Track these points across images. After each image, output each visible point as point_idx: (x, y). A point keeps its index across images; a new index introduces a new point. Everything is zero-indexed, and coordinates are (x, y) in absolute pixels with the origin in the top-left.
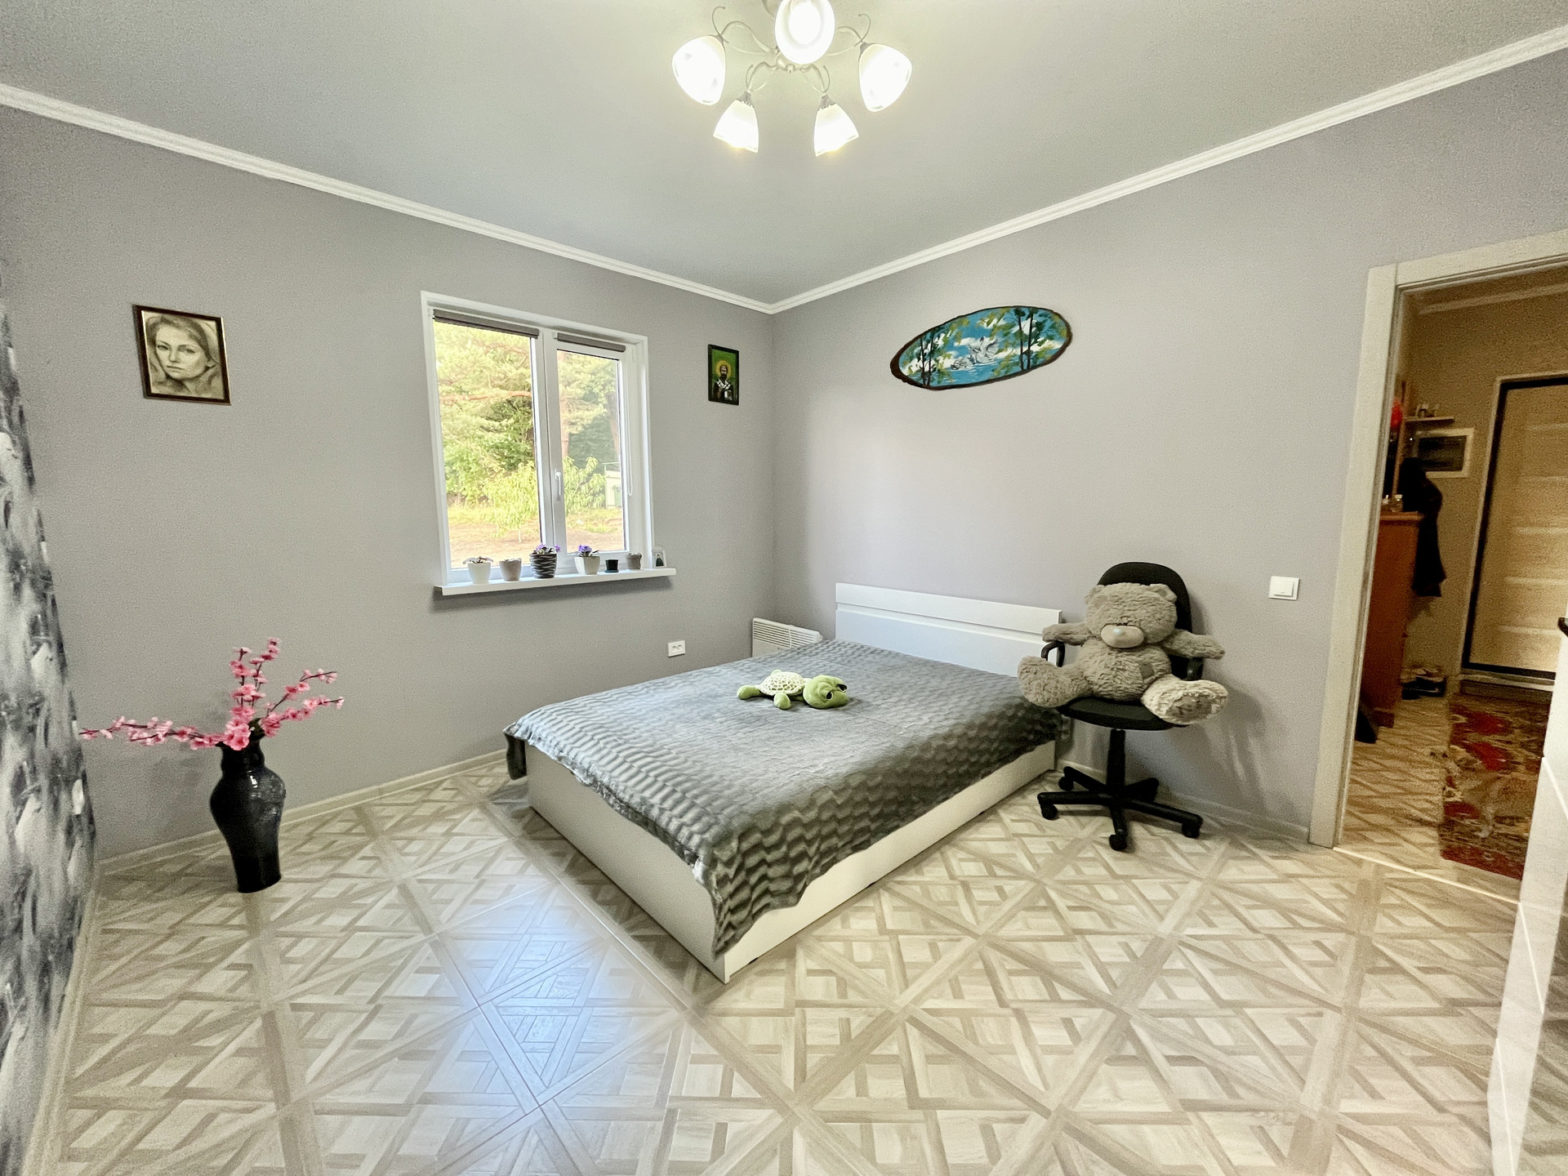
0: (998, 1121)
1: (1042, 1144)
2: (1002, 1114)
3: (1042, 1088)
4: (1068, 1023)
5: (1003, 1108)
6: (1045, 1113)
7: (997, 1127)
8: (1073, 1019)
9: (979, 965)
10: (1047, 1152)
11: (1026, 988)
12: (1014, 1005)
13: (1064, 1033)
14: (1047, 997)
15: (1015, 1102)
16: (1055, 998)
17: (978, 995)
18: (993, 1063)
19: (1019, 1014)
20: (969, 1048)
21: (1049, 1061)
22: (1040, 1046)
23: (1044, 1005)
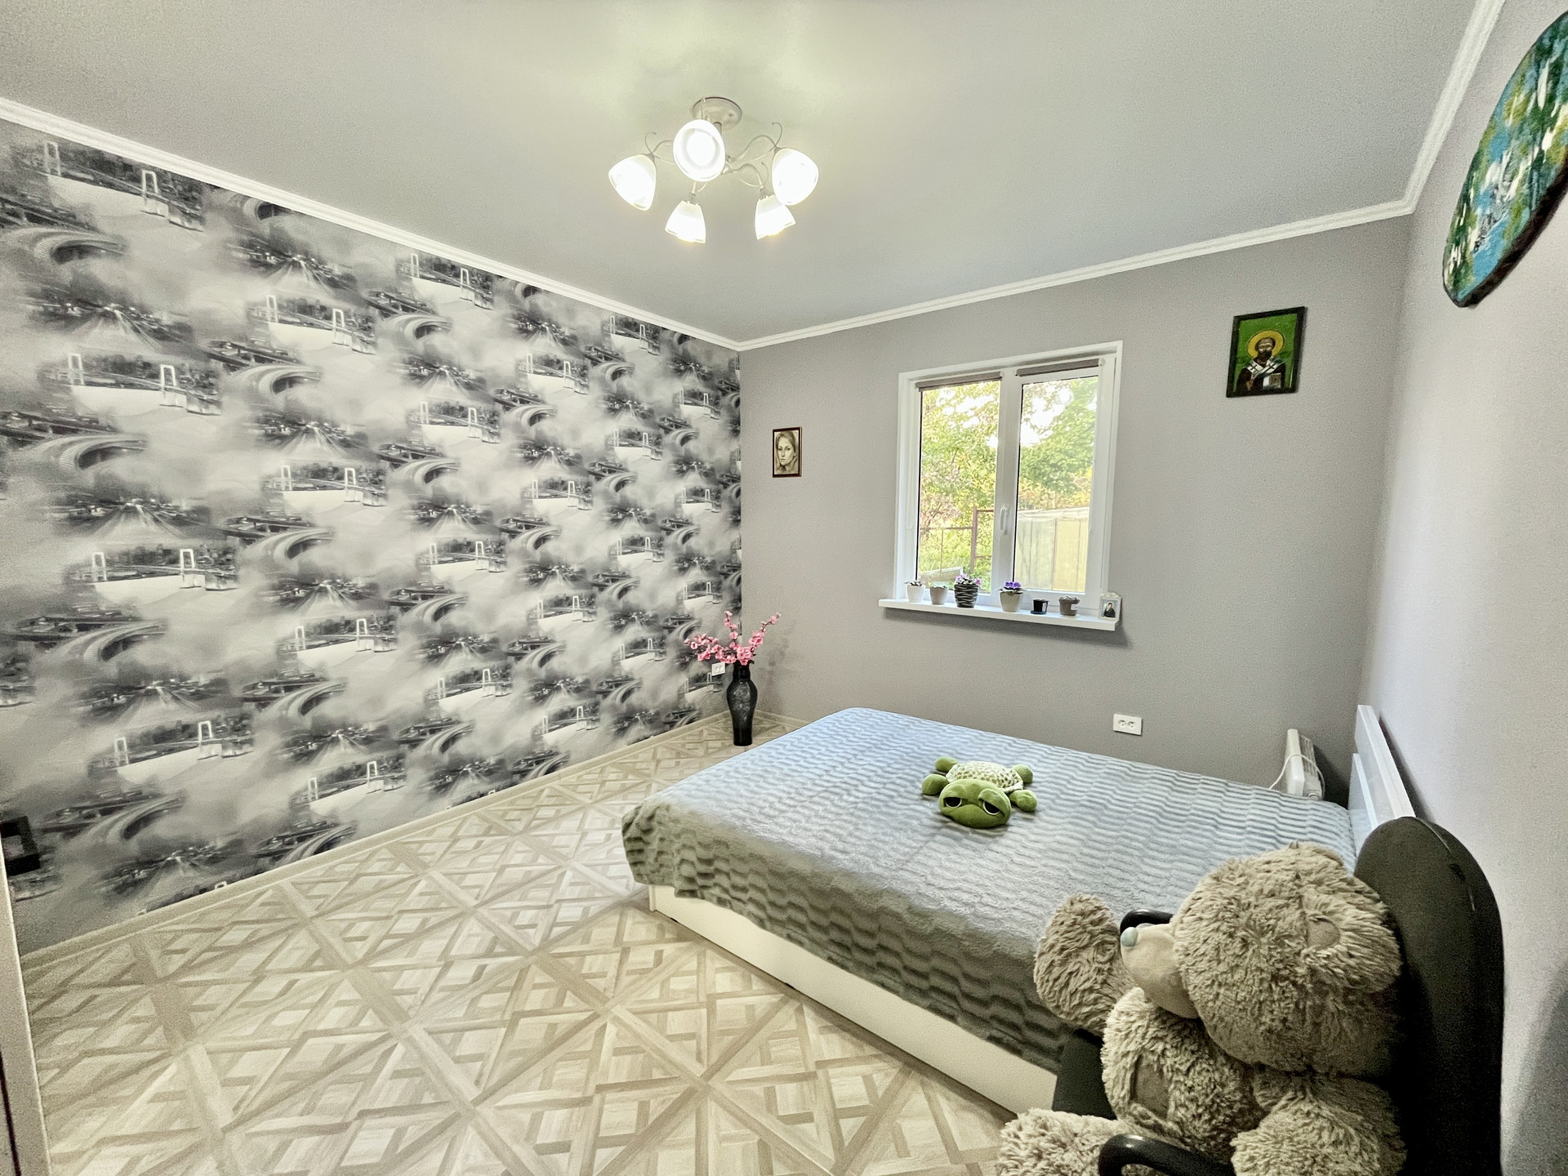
0: (483, 1066)
1: (453, 1093)
2: (487, 1070)
3: (500, 1104)
4: (564, 1147)
5: (492, 1070)
6: (478, 1101)
7: (478, 1065)
8: (568, 1154)
9: (657, 1074)
10: (446, 1096)
11: (620, 1116)
12: (597, 1099)
13: (551, 1139)
14: (602, 1134)
15: (495, 1080)
16: (599, 1142)
17: (618, 1069)
18: (535, 1070)
19: (585, 1101)
20: (558, 1053)
21: (526, 1117)
22: (542, 1113)
23: (592, 1128)
